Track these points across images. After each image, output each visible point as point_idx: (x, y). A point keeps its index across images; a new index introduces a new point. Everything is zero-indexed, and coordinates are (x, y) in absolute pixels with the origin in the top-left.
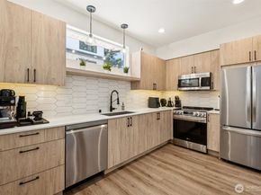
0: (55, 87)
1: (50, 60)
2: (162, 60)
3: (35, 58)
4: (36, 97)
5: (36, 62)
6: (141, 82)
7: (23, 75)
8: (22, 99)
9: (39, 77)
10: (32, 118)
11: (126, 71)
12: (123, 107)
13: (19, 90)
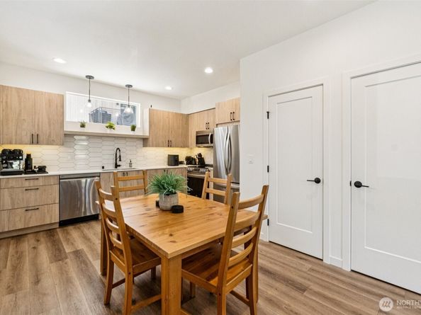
0: (57, 147)
1: (50, 126)
2: (182, 114)
3: (38, 125)
4: (40, 154)
5: (38, 129)
6: (151, 139)
7: (28, 139)
8: (29, 156)
9: (41, 139)
10: (36, 170)
11: (133, 128)
12: (131, 164)
13: (26, 149)
